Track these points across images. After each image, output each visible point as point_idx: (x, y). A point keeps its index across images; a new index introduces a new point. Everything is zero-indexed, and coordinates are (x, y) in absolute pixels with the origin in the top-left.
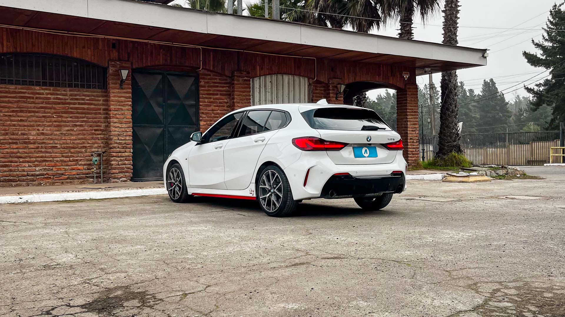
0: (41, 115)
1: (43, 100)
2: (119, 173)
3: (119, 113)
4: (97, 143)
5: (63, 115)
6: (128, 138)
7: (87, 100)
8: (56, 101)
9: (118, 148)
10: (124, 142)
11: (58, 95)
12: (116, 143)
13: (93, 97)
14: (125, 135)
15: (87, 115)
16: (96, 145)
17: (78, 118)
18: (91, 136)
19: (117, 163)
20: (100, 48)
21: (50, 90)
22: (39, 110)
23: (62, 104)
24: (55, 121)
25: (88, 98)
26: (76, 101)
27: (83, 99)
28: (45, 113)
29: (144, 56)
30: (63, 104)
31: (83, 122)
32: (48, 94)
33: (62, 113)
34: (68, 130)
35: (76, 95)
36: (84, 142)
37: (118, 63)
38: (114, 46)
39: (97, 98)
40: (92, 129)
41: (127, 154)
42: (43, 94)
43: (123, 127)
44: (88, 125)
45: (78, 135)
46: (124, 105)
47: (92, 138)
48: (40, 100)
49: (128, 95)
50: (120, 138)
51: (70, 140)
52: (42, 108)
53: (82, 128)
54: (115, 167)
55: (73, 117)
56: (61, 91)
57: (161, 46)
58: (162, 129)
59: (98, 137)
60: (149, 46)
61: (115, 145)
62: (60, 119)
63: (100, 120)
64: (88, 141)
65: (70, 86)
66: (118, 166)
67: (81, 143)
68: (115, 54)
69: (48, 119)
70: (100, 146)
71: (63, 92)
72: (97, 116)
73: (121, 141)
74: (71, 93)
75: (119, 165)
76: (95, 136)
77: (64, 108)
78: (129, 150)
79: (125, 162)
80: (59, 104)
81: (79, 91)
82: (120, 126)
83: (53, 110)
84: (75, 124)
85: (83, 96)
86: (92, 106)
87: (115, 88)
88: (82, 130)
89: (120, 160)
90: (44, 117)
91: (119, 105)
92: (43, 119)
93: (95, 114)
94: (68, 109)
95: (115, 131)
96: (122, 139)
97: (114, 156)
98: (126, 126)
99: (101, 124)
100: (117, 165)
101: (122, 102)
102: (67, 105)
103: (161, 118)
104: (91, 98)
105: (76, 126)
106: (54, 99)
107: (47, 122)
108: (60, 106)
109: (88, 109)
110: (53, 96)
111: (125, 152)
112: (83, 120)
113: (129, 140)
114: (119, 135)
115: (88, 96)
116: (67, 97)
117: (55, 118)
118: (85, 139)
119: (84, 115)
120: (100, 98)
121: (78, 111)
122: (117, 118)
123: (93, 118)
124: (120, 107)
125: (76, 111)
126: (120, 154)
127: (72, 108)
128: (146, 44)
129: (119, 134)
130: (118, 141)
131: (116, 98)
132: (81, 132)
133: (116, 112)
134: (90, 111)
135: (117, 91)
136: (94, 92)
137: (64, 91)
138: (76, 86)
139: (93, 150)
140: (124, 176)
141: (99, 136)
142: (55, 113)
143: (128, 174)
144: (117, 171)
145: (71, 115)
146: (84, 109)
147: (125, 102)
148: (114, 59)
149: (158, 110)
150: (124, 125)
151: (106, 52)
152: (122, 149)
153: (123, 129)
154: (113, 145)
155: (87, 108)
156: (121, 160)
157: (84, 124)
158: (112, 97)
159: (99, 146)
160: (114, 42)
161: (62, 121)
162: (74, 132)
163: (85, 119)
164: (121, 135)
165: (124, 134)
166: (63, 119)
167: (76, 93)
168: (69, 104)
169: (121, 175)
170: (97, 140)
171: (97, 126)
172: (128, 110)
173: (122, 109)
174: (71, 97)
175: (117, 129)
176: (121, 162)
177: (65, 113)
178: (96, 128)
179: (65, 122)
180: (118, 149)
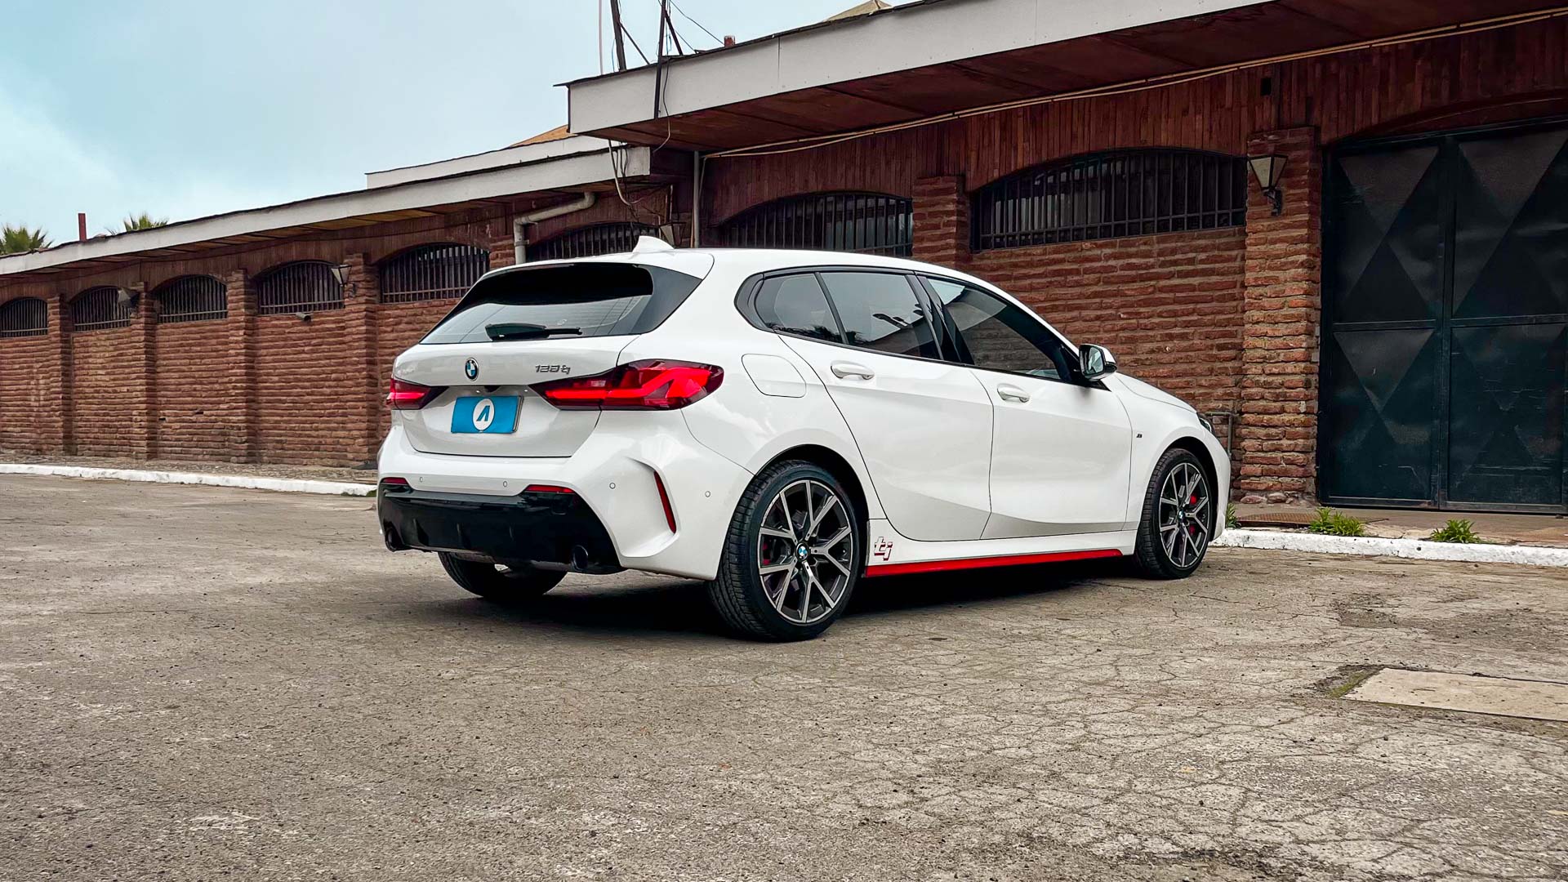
0: (1093, 314)
1: (1098, 275)
2: (1262, 475)
3: (1268, 290)
4: (1222, 386)
5: (1142, 310)
6: (1290, 368)
7: (1202, 262)
8: (1127, 273)
9: (1262, 398)
10: (1279, 379)
11: (1130, 256)
12: (1257, 384)
13: (1216, 253)
14: (1281, 358)
15: (1199, 306)
16: (1220, 391)
17: (1175, 314)
18: (1209, 366)
19: (1256, 443)
20: (1228, 104)
21: (1113, 246)
22: (1089, 301)
23: (1141, 281)
24: (1123, 329)
25: (1203, 256)
26: (1172, 269)
27: (1191, 261)
28: (1101, 308)
29: (1358, 95)
30: (1142, 279)
31: (1187, 324)
32: (1108, 257)
33: (1140, 306)
34: (1152, 351)
35: (1174, 251)
36: (1188, 383)
37: (1271, 137)
38: (1266, 88)
39: (1226, 254)
40: (1212, 345)
41: (1286, 417)
42: (1098, 259)
43: (1277, 334)
44: (1201, 333)
45: (1175, 363)
46: (1286, 263)
47: (1211, 371)
48: (1092, 276)
49: (1295, 234)
50: (1268, 368)
51: (1156, 377)
52: (1096, 295)
53: (1185, 344)
54: (1252, 458)
55: (1164, 315)
56: (1139, 243)
57: (1417, 49)
58: (1429, 333)
59: (1226, 368)
60: (1375, 61)
61: (1254, 390)
62: (1134, 321)
63: (1232, 316)
64: (1199, 378)
65: (1163, 227)
66: (1262, 454)
67: (1180, 385)
68: (1268, 113)
69: (1108, 325)
70: (1231, 394)
71: (1143, 248)
72: (1227, 304)
73: (1270, 379)
74: (1162, 246)
75: (1263, 451)
76: (1218, 365)
77: (1142, 291)
78: (1294, 404)
79: (1281, 442)
80: (1133, 280)
81: (1180, 238)
82: (1270, 333)
83: (1119, 300)
84: (1167, 331)
85: (1191, 252)
86: (1214, 279)
87: (1261, 217)
88: (1185, 350)
89: (1267, 435)
90: (1098, 318)
91: (1271, 268)
92: (1098, 323)
93: (1222, 299)
94: (1153, 293)
95: (1255, 348)
96: (1275, 370)
97: (1248, 425)
98: (1286, 332)
99: (1235, 328)
100: (1259, 451)
101: (1278, 257)
102: (1152, 283)
103: (1426, 294)
104: (1211, 254)
105: (1171, 337)
106: (1123, 268)
107: (1105, 332)
108: (1136, 285)
109: (1201, 287)
110: (1121, 262)
111: (1283, 411)
112: (1190, 322)
113: (1293, 374)
114: (1265, 360)
115: (1204, 249)
116: (1152, 260)
117: (1123, 319)
118: (1192, 375)
119: (1191, 306)
120: (1234, 253)
121: (1178, 295)
122: (1263, 308)
123: (1212, 313)
124: (1271, 274)
125: (1171, 295)
126: (1266, 417)
127: (1161, 290)
128: (1365, 55)
129: (1265, 357)
130: (1262, 379)
131: (1262, 248)
132: (1183, 355)
133: (1260, 290)
134: (1207, 293)
135: (1266, 224)
136: (1220, 236)
137: (1145, 244)
138: (1178, 225)
139: (1213, 405)
140: (1279, 486)
141: (1229, 365)
142: (1123, 306)
143: (1288, 480)
144: (1257, 469)
145: (1160, 309)
146: (1193, 288)
147: (1287, 255)
148: (1265, 128)
149: (1417, 269)
150: (1282, 329)
151: (1244, 111)
152: (1274, 401)
153: (1279, 341)
154: (1249, 390)
155: (1200, 284)
156: (1269, 437)
157: (1190, 330)
158: (1251, 244)
159: (1228, 394)
160: (1268, 74)
161: (1138, 327)
162: (1165, 356)
163: (1195, 318)
164: (1271, 358)
165: (1279, 355)
166: (1142, 321)
167: (1174, 245)
168: (1159, 277)
169: (1269, 481)
170: (1223, 377)
171: (1224, 335)
172: (1295, 280)
173: (1276, 280)
174: (1162, 259)
175: (1259, 342)
176: (1270, 442)
177: (1146, 303)
178: (1222, 341)
179: (1146, 328)
180: (1262, 403)
